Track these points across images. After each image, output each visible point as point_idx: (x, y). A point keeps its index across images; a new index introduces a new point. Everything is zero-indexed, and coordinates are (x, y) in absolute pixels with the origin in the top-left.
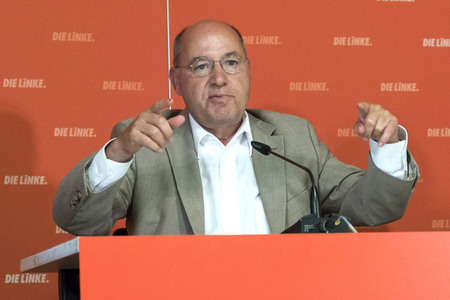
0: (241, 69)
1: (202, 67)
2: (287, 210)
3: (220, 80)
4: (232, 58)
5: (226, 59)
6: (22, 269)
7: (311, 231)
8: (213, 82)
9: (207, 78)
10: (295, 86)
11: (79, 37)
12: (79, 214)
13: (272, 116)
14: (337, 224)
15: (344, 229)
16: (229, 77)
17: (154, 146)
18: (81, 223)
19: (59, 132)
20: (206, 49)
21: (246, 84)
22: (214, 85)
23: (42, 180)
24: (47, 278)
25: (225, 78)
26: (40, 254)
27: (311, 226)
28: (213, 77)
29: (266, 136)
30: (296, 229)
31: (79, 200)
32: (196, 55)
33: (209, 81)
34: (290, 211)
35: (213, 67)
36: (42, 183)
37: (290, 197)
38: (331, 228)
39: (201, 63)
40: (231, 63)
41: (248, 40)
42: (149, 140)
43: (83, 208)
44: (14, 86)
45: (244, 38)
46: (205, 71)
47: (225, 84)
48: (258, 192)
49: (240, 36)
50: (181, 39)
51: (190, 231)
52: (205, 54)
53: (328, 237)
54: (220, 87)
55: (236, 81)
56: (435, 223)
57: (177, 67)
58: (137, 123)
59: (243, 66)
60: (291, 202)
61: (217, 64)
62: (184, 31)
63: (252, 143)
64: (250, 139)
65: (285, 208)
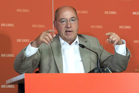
0: (76, 22)
1: (63, 21)
2: (90, 66)
3: (69, 26)
4: (73, 19)
5: (71, 19)
6: (7, 83)
7: (97, 72)
8: (67, 26)
9: (65, 25)
10: (92, 27)
11: (25, 11)
12: (22, 66)
13: (86, 36)
14: (105, 70)
15: (107, 72)
16: (72, 25)
17: (47, 42)
18: (23, 69)
19: (19, 40)
20: (65, 16)
21: (77, 27)
22: (67, 27)
23: (13, 55)
24: (14, 86)
25: (71, 25)
26: (12, 79)
27: (97, 71)
28: (67, 25)
29: (83, 43)
30: (92, 71)
31: (22, 60)
32: (62, 18)
33: (66, 26)
34: (91, 66)
35: (67, 22)
36: (13, 56)
37: (91, 62)
38: (103, 71)
39: (63, 20)
40: (73, 20)
41: (78, 12)
42: (45, 40)
43: (23, 63)
44: (5, 26)
45: (77, 11)
46: (65, 23)
47: (71, 27)
48: (81, 60)
49: (76, 11)
50: (57, 12)
51: (58, 72)
52: (64, 17)
53: (102, 74)
54: (69, 28)
55: (74, 26)
56: (136, 70)
57: (56, 21)
58: (41, 35)
59: (76, 21)
60: (91, 63)
61: (68, 21)
62: (58, 9)
63: (79, 44)
64: (79, 43)
65: (90, 65)
